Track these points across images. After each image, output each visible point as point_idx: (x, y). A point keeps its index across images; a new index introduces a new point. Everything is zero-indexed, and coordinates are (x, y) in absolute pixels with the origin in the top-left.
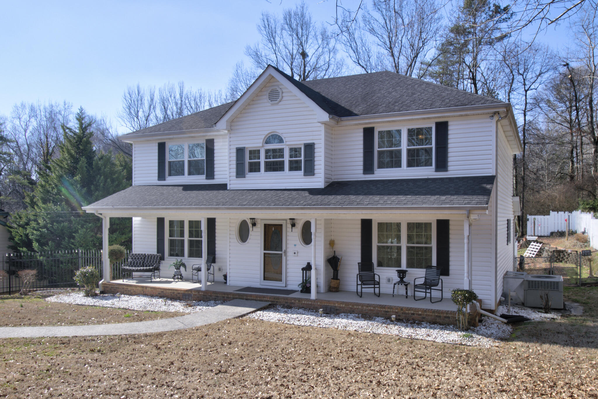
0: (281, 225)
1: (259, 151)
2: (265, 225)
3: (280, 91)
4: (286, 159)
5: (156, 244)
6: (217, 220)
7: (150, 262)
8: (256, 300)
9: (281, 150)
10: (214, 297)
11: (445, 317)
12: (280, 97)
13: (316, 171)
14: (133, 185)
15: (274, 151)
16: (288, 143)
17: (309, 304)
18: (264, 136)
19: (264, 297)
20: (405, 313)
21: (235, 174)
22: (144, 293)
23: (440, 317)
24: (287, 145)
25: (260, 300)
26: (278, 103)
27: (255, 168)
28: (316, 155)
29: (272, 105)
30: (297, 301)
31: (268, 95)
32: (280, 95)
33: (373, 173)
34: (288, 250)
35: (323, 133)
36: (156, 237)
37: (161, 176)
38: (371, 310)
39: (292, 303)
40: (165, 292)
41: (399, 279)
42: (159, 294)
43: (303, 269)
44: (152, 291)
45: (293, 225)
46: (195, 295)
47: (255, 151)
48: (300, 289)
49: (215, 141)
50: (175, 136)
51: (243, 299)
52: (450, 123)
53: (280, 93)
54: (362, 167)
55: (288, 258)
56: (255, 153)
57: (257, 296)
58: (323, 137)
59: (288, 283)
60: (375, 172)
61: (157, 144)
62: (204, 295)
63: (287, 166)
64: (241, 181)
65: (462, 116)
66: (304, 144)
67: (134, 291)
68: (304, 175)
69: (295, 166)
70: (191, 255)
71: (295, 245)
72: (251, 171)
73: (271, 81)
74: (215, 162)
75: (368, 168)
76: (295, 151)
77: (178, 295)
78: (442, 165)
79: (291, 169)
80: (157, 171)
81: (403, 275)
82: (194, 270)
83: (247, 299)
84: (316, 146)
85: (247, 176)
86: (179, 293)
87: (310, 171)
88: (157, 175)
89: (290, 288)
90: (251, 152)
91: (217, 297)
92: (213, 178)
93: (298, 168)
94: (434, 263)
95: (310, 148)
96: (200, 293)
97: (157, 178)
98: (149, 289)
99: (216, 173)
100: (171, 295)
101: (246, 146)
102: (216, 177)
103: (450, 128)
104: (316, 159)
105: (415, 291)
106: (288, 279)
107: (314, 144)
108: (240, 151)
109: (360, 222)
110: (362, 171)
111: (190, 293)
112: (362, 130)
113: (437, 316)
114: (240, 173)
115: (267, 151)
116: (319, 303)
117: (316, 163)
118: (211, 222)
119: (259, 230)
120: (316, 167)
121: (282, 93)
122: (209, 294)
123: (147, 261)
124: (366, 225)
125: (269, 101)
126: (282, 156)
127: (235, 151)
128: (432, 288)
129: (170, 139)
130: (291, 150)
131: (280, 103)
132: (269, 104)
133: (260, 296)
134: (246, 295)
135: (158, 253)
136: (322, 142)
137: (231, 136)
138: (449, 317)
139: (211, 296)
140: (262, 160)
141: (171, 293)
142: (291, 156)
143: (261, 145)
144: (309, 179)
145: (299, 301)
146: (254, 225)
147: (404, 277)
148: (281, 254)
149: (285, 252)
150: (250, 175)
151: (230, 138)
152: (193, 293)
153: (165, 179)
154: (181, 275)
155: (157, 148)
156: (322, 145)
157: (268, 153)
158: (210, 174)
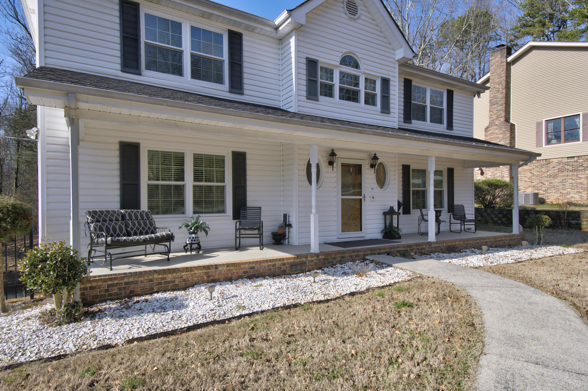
0: (361, 166)
1: (331, 72)
3: (358, 5)
4: (362, 89)
6: (248, 157)
9: (357, 78)
10: (338, 259)
12: (359, 14)
13: (391, 110)
15: (349, 76)
16: (365, 71)
17: (437, 246)
18: (340, 54)
21: (305, 93)
24: (364, 73)
26: (355, 20)
27: (328, 91)
28: (391, 92)
29: (350, 18)
30: (428, 246)
31: (345, 4)
32: (359, 11)
33: (411, 123)
34: (366, 194)
35: (397, 70)
36: (117, 179)
40: (257, 266)
42: (245, 272)
43: (385, 214)
44: (230, 270)
46: (312, 261)
47: (327, 69)
49: (244, 37)
52: (454, 93)
53: (358, 8)
54: (402, 116)
55: (367, 203)
56: (328, 73)
58: (397, 75)
62: (324, 259)
63: (362, 97)
64: (312, 104)
66: (381, 77)
68: (381, 112)
69: (370, 100)
70: (196, 210)
71: (372, 189)
72: (323, 93)
74: (245, 70)
75: (407, 117)
76: (370, 82)
77: (283, 268)
78: (450, 124)
79: (367, 102)
84: (391, 83)
85: (319, 99)
86: (284, 264)
87: (386, 109)
88: (118, 60)
89: (368, 237)
90: (323, 68)
91: (343, 257)
92: (242, 94)
93: (374, 104)
94: (446, 203)
95: (386, 82)
96: (320, 257)
97: (119, 67)
98: (225, 268)
99: (246, 86)
100: (270, 269)
101: (320, 59)
102: (246, 92)
103: (454, 96)
104: (391, 97)
107: (389, 79)
108: (311, 64)
109: (401, 167)
110: (403, 120)
111: (304, 259)
112: (403, 80)
114: (312, 93)
115: (342, 74)
116: (444, 245)
117: (391, 101)
118: (239, 159)
119: (336, 170)
122: (333, 256)
123: (134, 225)
125: (348, 12)
126: (357, 85)
127: (304, 61)
130: (367, 80)
131: (359, 21)
132: (346, 17)
135: (125, 207)
136: (397, 80)
140: (336, 83)
141: (269, 266)
142: (366, 87)
143: (336, 64)
144: (384, 117)
145: (429, 245)
146: (331, 163)
147: (440, 216)
148: (361, 200)
149: (364, 197)
150: (323, 99)
151: (297, 40)
152: (309, 259)
153: (140, 74)
154: (198, 244)
155: (117, 7)
156: (397, 84)
157: (344, 77)
158: (237, 85)
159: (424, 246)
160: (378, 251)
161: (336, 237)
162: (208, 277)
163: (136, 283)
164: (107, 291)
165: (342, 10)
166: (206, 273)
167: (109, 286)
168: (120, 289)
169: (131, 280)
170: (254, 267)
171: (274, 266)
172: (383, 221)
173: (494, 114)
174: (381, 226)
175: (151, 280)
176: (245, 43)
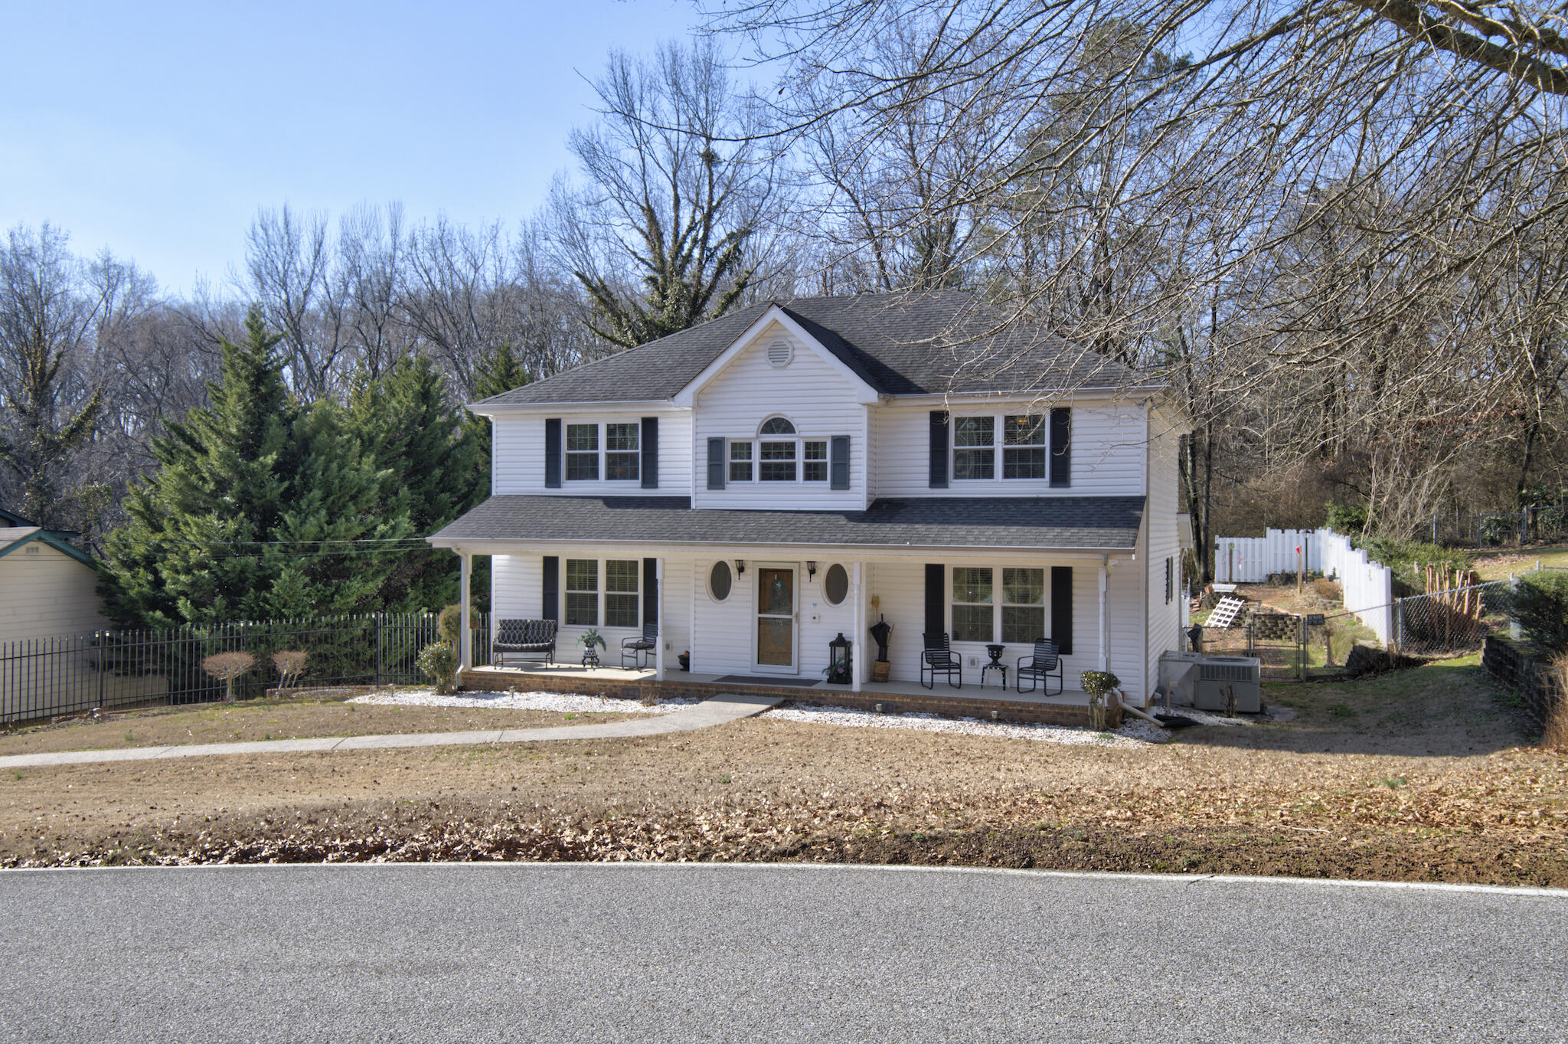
0: (791, 571)
1: (749, 445)
2: (762, 572)
3: (788, 345)
4: (800, 459)
5: (540, 602)
7: (538, 633)
8: (758, 695)
9: (792, 445)
11: (1071, 715)
12: (790, 356)
13: (852, 483)
14: (494, 494)
15: (777, 445)
16: (802, 434)
17: (852, 699)
18: (758, 421)
19: (773, 689)
20: (1006, 710)
21: (705, 482)
22: (548, 687)
23: (1062, 714)
24: (802, 438)
25: (765, 695)
26: (784, 367)
27: (742, 473)
28: (852, 455)
29: (775, 368)
30: (830, 695)
31: (767, 349)
32: (790, 353)
33: (946, 487)
34: (802, 613)
35: (864, 420)
36: (541, 589)
37: (552, 480)
38: (953, 706)
39: (822, 698)
40: (587, 684)
41: (991, 660)
42: (577, 688)
43: (831, 646)
44: (562, 683)
45: (812, 572)
47: (741, 445)
48: (825, 677)
49: (659, 421)
50: (584, 410)
51: (735, 693)
52: (1073, 412)
53: (790, 350)
54: (927, 476)
55: (803, 626)
56: (742, 449)
57: (759, 689)
58: (864, 426)
59: (803, 667)
60: (950, 485)
61: (544, 422)
62: (663, 689)
63: (800, 472)
64: (717, 495)
65: (1093, 402)
66: (832, 437)
67: (527, 686)
68: (832, 489)
69: (814, 473)
70: (611, 621)
71: (815, 605)
72: (734, 477)
73: (773, 328)
74: (660, 458)
75: (938, 477)
76: (814, 449)
77: (614, 690)
78: (1061, 475)
79: (808, 477)
80: (543, 471)
81: (998, 653)
82: (627, 647)
83: (741, 694)
84: (853, 441)
85: (727, 486)
86: (615, 686)
87: (841, 481)
88: (543, 477)
89: (804, 676)
90: (734, 445)
92: (656, 487)
93: (821, 477)
94: (1048, 633)
95: (842, 444)
96: (656, 686)
97: (543, 483)
99: (660, 478)
100: (601, 689)
101: (726, 435)
102: (660, 484)
103: (1074, 418)
104: (852, 462)
105: (1019, 678)
106: (803, 660)
107: (849, 437)
108: (715, 445)
109: (924, 568)
110: (927, 483)
111: (636, 686)
112: (928, 415)
113: (1058, 713)
114: (715, 481)
115: (764, 446)
116: (871, 698)
117: (852, 469)
118: (650, 567)
119: (750, 578)
120: (852, 476)
121: (794, 349)
122: (673, 688)
123: (533, 633)
124: (934, 574)
125: (773, 362)
126: (792, 455)
127: (705, 443)
128: (1048, 673)
129: (570, 413)
130: (808, 445)
131: (790, 367)
132: (770, 368)
133: (765, 689)
134: (742, 687)
135: (544, 617)
136: (864, 434)
137: (699, 417)
138: (1075, 715)
139: (676, 689)
140: (756, 460)
141: (599, 686)
142: (807, 456)
143: (754, 435)
144: (841, 495)
145: (833, 695)
146: (741, 570)
147: (998, 657)
148: (790, 621)
149: (797, 616)
150: (733, 485)
151: (696, 420)
152: (643, 685)
153: (561, 487)
155: (544, 428)
156: (864, 440)
157: (767, 450)
158: (650, 479)
161: (749, 670)
165: (763, 361)
174: (827, 663)
176: (660, 427)
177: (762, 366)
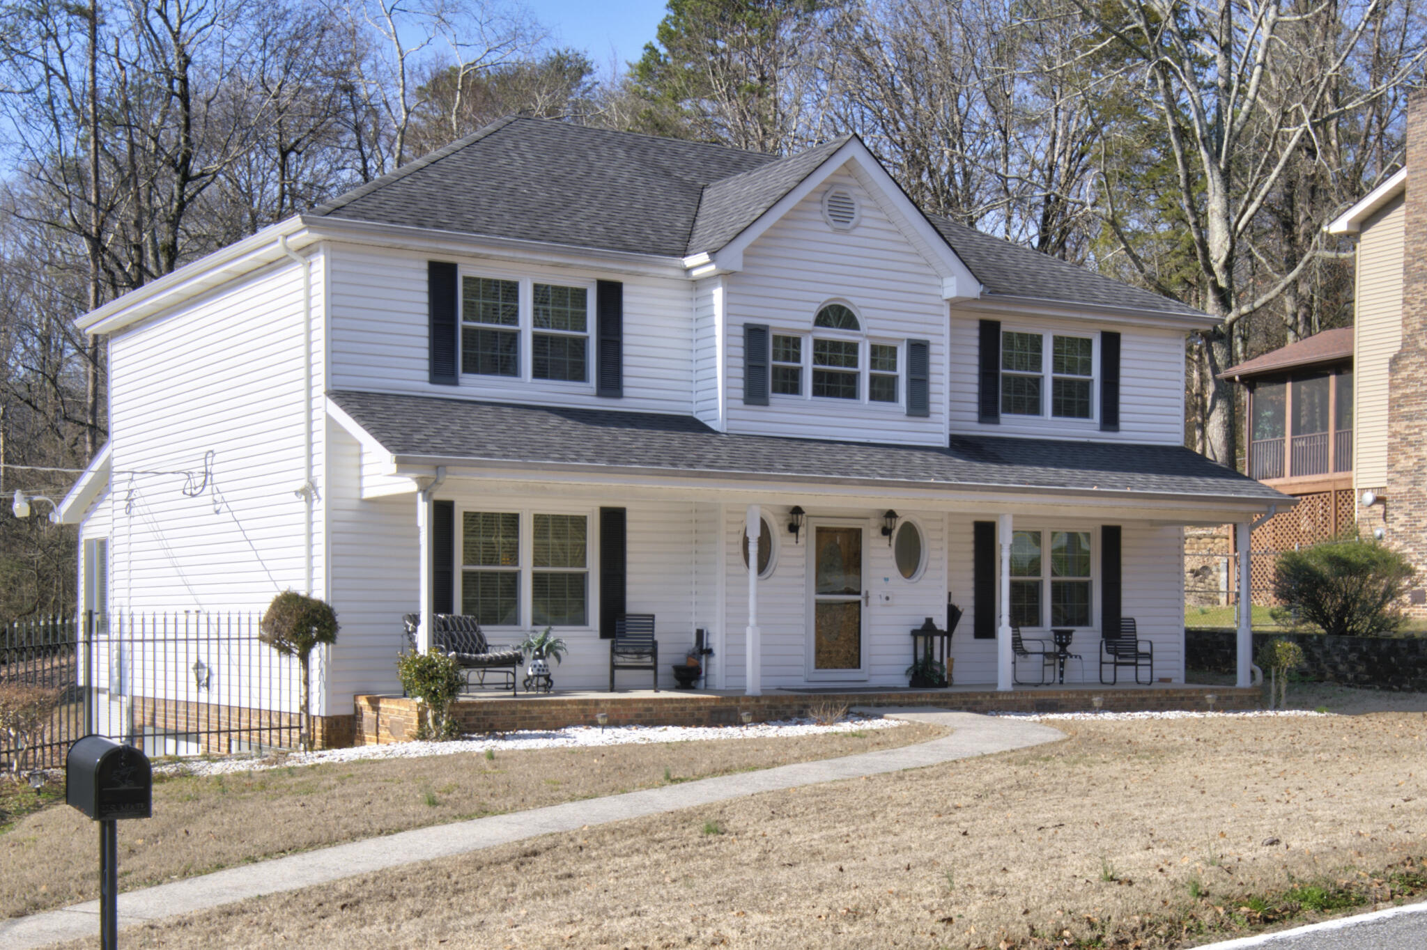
0: (859, 531)
1: (796, 342)
2: (820, 531)
3: (854, 200)
4: (864, 368)
6: (629, 516)
9: (852, 348)
10: (796, 708)
12: (855, 217)
13: (933, 407)
15: (836, 345)
16: (869, 332)
18: (813, 307)
21: (741, 393)
22: (589, 719)
24: (867, 337)
26: (846, 231)
27: (789, 383)
28: (932, 369)
29: (837, 230)
30: (988, 697)
31: (826, 203)
32: (856, 211)
33: (997, 422)
34: (873, 591)
35: (946, 321)
37: (442, 368)
42: (638, 716)
43: (915, 633)
44: (615, 710)
45: (886, 532)
47: (788, 339)
49: (625, 289)
50: (505, 253)
52: (1123, 338)
53: (855, 207)
54: (975, 407)
55: (874, 610)
56: (790, 345)
58: (946, 330)
59: (872, 670)
60: (1001, 421)
61: (425, 266)
62: (770, 707)
63: (864, 386)
64: (755, 412)
65: (1141, 326)
66: (909, 340)
67: (554, 718)
68: (909, 414)
69: (883, 390)
70: (539, 617)
71: (886, 579)
72: (778, 388)
74: (626, 350)
75: (984, 410)
76: (883, 355)
78: (1111, 419)
79: (875, 395)
80: (426, 353)
81: (1067, 639)
84: (933, 349)
85: (770, 400)
86: (699, 709)
87: (919, 405)
88: (426, 363)
90: (778, 339)
92: (621, 396)
93: (891, 397)
95: (919, 350)
96: (762, 702)
97: (427, 374)
99: (626, 381)
100: (676, 715)
101: (771, 323)
102: (630, 392)
103: (1123, 346)
104: (932, 378)
106: (872, 660)
107: (928, 342)
108: (755, 336)
109: (971, 528)
110: (975, 416)
111: (733, 703)
112: (977, 324)
114: (755, 393)
115: (820, 345)
116: (1030, 697)
117: (932, 388)
118: (614, 521)
119: (805, 541)
120: (932, 398)
121: (860, 207)
122: (786, 702)
124: (984, 534)
125: (831, 219)
126: (853, 362)
127: (741, 331)
129: (476, 256)
130: (875, 350)
131: (856, 232)
132: (828, 228)
136: (946, 340)
137: (733, 290)
140: (807, 362)
141: (674, 709)
142: (874, 364)
143: (806, 326)
144: (918, 424)
146: (793, 528)
148: (859, 602)
149: (867, 597)
150: (777, 400)
151: (727, 295)
152: (743, 703)
153: (456, 383)
154: (548, 678)
155: (425, 277)
156: (946, 350)
157: (823, 350)
158: (611, 381)
159: (979, 698)
160: (876, 701)
161: (802, 679)
162: (586, 716)
163: (495, 713)
164: (464, 720)
165: (819, 217)
166: (583, 711)
167: (467, 714)
168: (478, 720)
169: (491, 709)
170: (650, 710)
171: (683, 709)
172: (910, 650)
173: (1417, 314)
175: (514, 713)
176: (626, 299)
177: (819, 227)
